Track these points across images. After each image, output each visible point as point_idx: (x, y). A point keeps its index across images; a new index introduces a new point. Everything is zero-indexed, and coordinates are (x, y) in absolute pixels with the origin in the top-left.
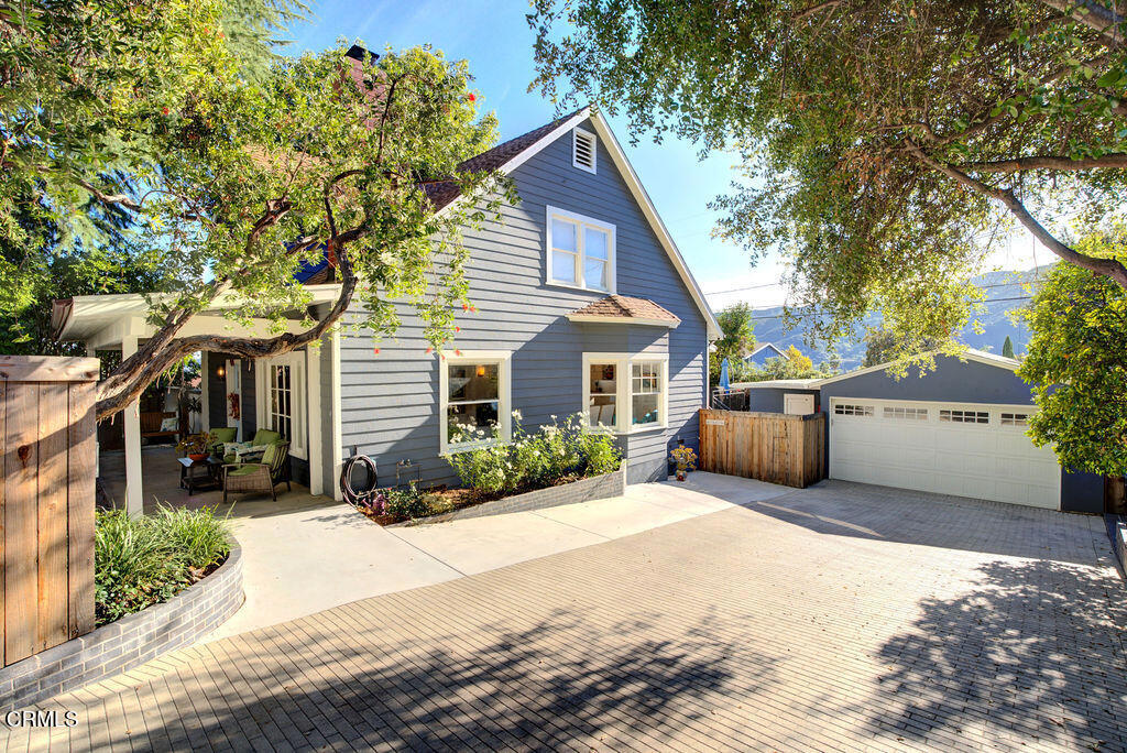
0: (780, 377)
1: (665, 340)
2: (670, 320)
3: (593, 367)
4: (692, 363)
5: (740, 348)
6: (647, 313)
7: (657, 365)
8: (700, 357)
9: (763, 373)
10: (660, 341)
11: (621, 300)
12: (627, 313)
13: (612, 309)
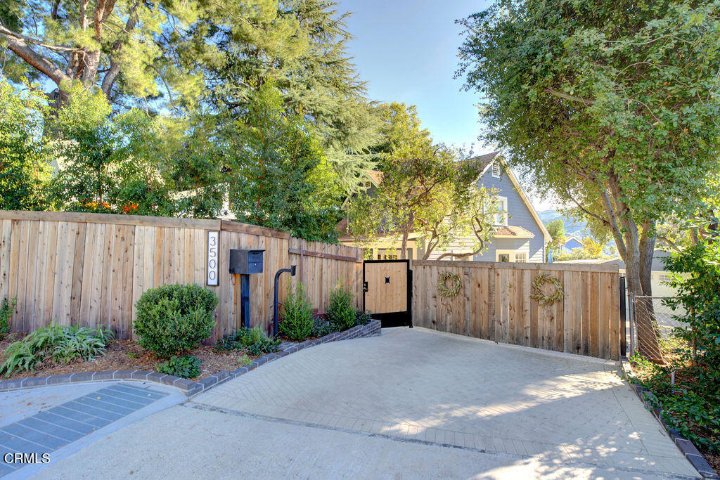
0: (580, 258)
1: (527, 244)
2: (530, 235)
3: (500, 255)
4: (537, 253)
5: (557, 243)
6: (521, 233)
7: (524, 255)
8: (541, 250)
9: (570, 256)
10: (526, 244)
11: (510, 228)
12: (514, 234)
13: (508, 232)
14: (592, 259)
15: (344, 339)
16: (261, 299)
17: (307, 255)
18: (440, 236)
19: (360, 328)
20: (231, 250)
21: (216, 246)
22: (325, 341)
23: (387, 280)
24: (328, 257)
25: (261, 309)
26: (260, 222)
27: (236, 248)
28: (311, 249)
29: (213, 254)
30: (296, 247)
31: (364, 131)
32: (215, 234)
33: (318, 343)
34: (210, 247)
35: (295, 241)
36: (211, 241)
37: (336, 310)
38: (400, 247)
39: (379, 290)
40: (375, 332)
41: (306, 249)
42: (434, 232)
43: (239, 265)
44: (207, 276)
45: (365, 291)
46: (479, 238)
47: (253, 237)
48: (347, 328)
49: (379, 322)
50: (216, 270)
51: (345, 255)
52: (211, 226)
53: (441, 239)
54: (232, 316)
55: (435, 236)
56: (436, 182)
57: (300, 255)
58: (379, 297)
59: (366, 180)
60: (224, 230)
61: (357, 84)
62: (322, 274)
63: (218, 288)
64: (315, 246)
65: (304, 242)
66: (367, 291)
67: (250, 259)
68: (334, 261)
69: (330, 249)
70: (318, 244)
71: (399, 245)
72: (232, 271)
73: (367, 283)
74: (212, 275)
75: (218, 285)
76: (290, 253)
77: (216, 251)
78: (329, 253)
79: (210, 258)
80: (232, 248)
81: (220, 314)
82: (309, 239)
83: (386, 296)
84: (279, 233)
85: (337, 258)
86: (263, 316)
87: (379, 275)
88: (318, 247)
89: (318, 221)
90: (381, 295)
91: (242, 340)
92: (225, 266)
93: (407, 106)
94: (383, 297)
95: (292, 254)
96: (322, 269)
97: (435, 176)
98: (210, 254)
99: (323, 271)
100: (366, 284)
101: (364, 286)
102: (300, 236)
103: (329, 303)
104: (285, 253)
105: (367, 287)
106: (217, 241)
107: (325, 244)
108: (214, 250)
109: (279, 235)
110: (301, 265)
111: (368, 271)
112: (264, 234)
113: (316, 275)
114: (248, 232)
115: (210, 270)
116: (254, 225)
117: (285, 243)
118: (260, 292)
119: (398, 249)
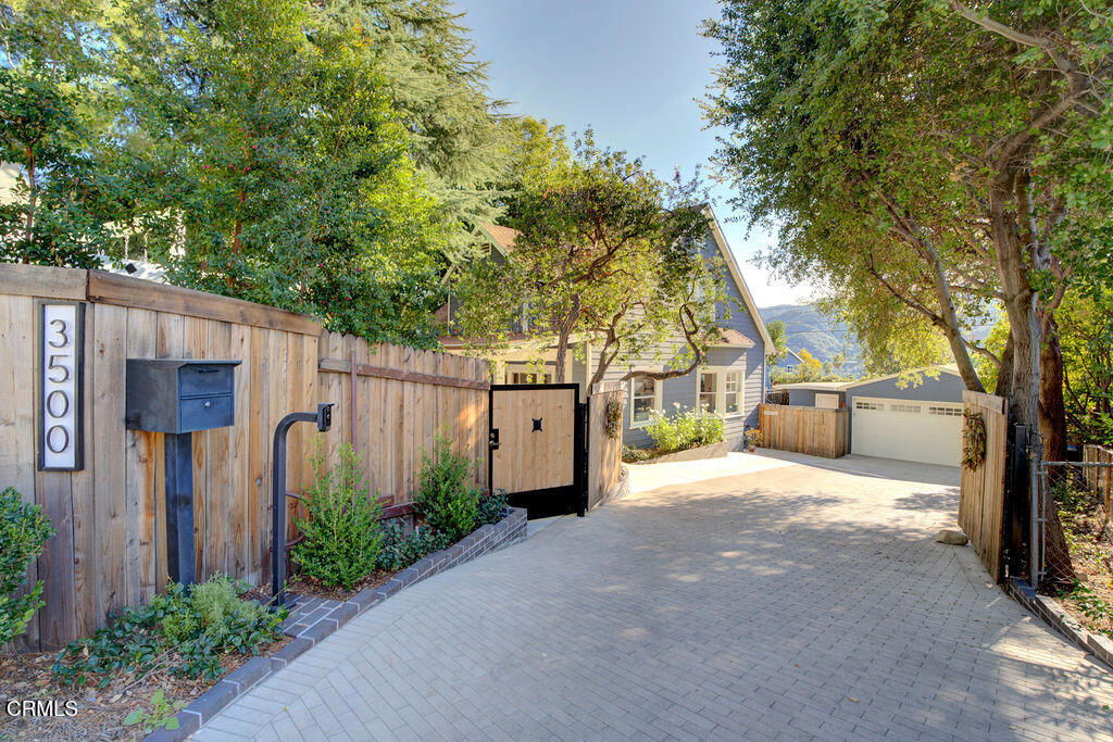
0: (808, 380)
1: (744, 357)
2: (748, 343)
3: (702, 376)
4: (755, 372)
6: (736, 340)
7: (740, 373)
8: (760, 367)
9: (794, 377)
10: (742, 357)
11: (721, 331)
12: (726, 341)
13: (716, 338)
14: (823, 381)
15: (454, 565)
16: (238, 490)
17: (367, 374)
18: (622, 340)
19: (487, 532)
20: (130, 363)
21: (71, 350)
22: (411, 581)
23: (537, 425)
24: (415, 379)
25: (242, 516)
26: (236, 287)
27: (150, 356)
28: (377, 361)
29: (59, 374)
30: (339, 355)
31: (484, 149)
32: (68, 314)
33: (392, 592)
34: (50, 351)
35: (337, 342)
36: (53, 334)
37: (434, 500)
38: (554, 359)
39: (520, 446)
40: (516, 535)
41: (364, 361)
42: (611, 332)
43: (154, 405)
44: (42, 440)
45: (492, 448)
46: (693, 345)
47: (209, 326)
48: (459, 537)
49: (523, 512)
50: (70, 422)
51: (452, 374)
52: (55, 285)
53: (624, 345)
54: (141, 552)
55: (612, 339)
56: (626, 236)
57: (349, 374)
58: (520, 459)
59: (482, 240)
60: (101, 300)
61: (470, 67)
62: (402, 417)
63: (81, 479)
64: (387, 354)
65: (359, 346)
66: (497, 447)
67: (188, 389)
68: (429, 388)
69: (422, 362)
70: (394, 351)
71: (552, 355)
72: (133, 422)
73: (496, 432)
74: (58, 440)
75: (80, 464)
76: (321, 371)
77: (71, 363)
78: (419, 370)
79: (50, 388)
80: (134, 356)
81: (89, 553)
82: (371, 337)
83: (533, 458)
84: (293, 319)
85: (436, 382)
86: (246, 534)
87: (521, 414)
88: (390, 356)
89: (394, 298)
90: (524, 455)
91: (162, 628)
92: (108, 409)
93: (551, 125)
94: (529, 459)
95: (328, 372)
96: (402, 406)
97: (626, 224)
98: (49, 373)
99: (405, 411)
100: (494, 434)
101: (490, 439)
102: (349, 330)
103: (418, 482)
104: (310, 372)
105: (496, 440)
106: (72, 333)
107: (410, 350)
108: (62, 362)
109: (289, 323)
110: (352, 399)
111: (499, 408)
112: (244, 321)
113: (389, 421)
114: (190, 313)
115: (50, 422)
116: (220, 296)
117: (310, 346)
118: (237, 472)
119: (548, 363)
